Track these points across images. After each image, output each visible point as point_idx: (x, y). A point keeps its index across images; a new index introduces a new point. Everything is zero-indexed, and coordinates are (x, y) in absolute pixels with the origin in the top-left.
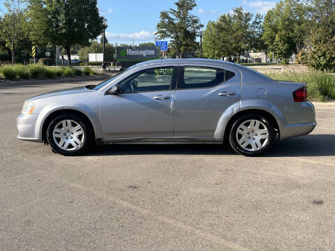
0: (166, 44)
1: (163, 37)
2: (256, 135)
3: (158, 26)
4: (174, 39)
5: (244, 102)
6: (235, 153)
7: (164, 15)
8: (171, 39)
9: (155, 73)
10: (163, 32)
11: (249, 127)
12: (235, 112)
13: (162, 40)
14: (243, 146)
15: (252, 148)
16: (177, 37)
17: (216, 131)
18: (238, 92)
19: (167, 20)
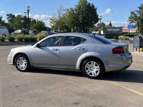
0: (133, 26)
1: (131, 23)
2: (94, 69)
3: (129, 18)
4: (136, 24)
5: (88, 52)
6: (85, 76)
7: (133, 13)
8: (135, 24)
9: (119, 39)
10: (132, 20)
11: (91, 65)
12: (84, 58)
13: (131, 24)
14: (88, 74)
15: (92, 75)
16: (138, 23)
17: (77, 66)
18: (86, 48)
19: (134, 15)
